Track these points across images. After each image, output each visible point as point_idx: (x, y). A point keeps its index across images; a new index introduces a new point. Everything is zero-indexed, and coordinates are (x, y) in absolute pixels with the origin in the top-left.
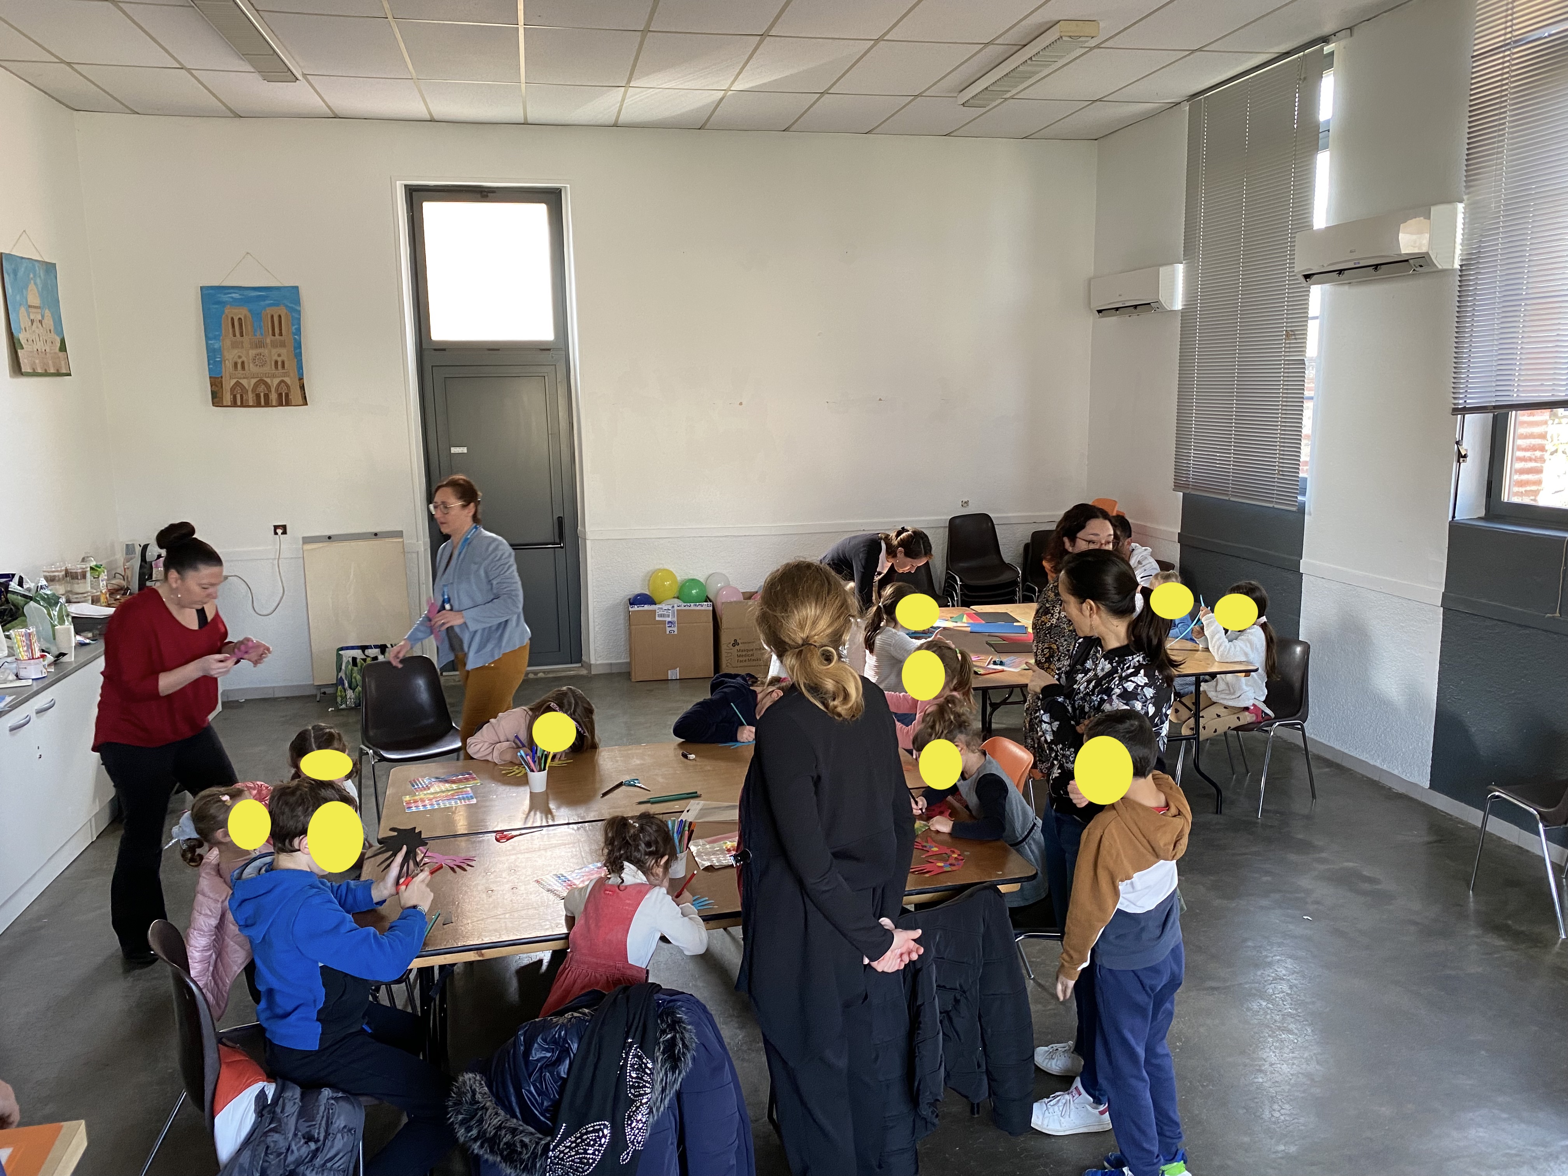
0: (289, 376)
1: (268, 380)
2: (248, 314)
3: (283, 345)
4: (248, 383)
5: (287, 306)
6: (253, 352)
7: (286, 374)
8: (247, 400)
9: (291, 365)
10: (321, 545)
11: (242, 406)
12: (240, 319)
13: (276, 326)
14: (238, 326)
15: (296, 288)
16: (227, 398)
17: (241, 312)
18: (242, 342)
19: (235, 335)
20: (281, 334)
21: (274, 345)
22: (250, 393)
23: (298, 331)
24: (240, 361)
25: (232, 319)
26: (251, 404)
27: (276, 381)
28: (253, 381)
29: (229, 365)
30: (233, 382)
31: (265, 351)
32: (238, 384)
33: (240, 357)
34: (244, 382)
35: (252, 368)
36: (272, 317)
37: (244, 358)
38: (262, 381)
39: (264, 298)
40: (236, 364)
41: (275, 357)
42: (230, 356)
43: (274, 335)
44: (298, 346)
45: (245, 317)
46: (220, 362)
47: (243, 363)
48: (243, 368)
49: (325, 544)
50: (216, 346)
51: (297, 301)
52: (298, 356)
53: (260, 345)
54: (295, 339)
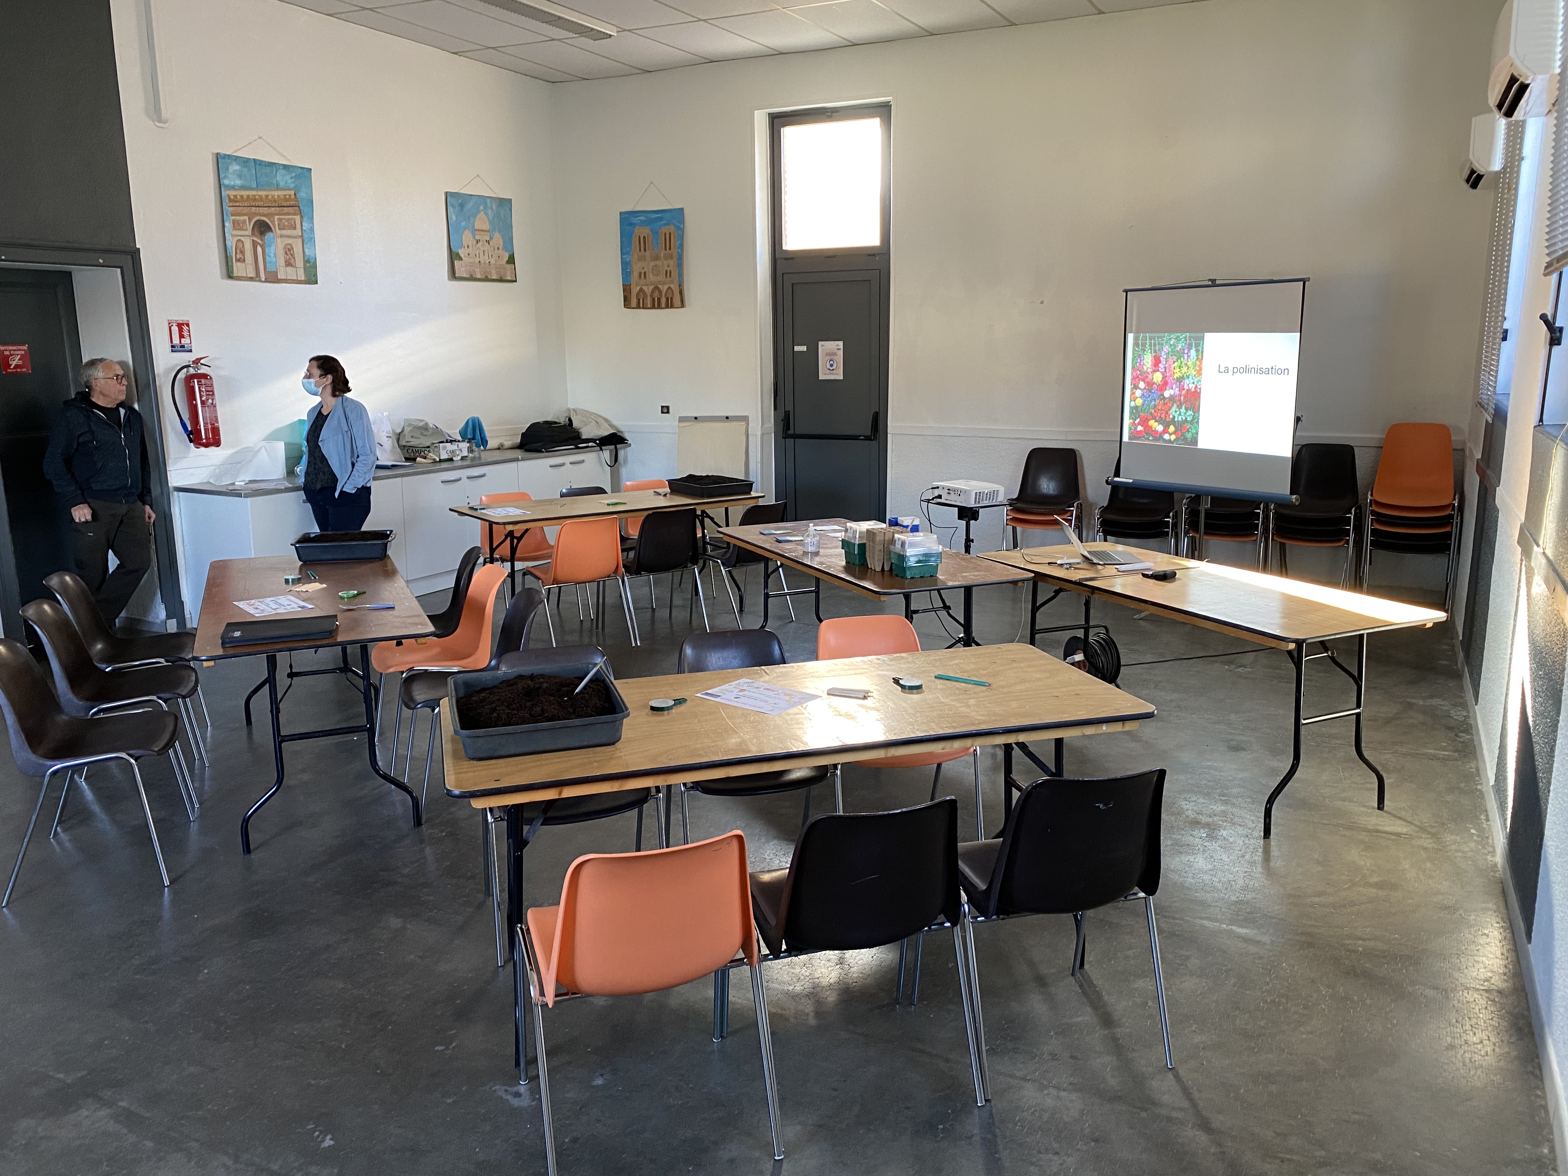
0: (673, 283)
1: (660, 286)
2: (650, 233)
3: (671, 257)
4: (648, 290)
5: (674, 224)
6: (652, 264)
7: (672, 282)
8: (647, 304)
9: (675, 274)
10: (690, 423)
11: (643, 308)
12: (644, 237)
13: (668, 243)
14: (643, 242)
15: (681, 210)
16: (634, 302)
17: (645, 231)
18: (645, 256)
19: (640, 250)
20: (670, 249)
21: (666, 258)
22: (649, 297)
23: (681, 246)
24: (643, 271)
25: (639, 237)
26: (649, 306)
27: (666, 287)
28: (651, 287)
29: (636, 274)
30: (638, 288)
31: (659, 263)
32: (641, 290)
33: (643, 268)
34: (645, 288)
35: (651, 277)
36: (665, 234)
37: (646, 269)
38: (657, 288)
39: (661, 219)
40: (640, 274)
41: (666, 268)
42: (637, 268)
43: (666, 250)
44: (680, 257)
45: (648, 235)
46: (630, 272)
47: (645, 273)
48: (645, 277)
49: (693, 423)
50: (628, 260)
51: (682, 220)
52: (680, 265)
53: (657, 258)
54: (678, 252)
